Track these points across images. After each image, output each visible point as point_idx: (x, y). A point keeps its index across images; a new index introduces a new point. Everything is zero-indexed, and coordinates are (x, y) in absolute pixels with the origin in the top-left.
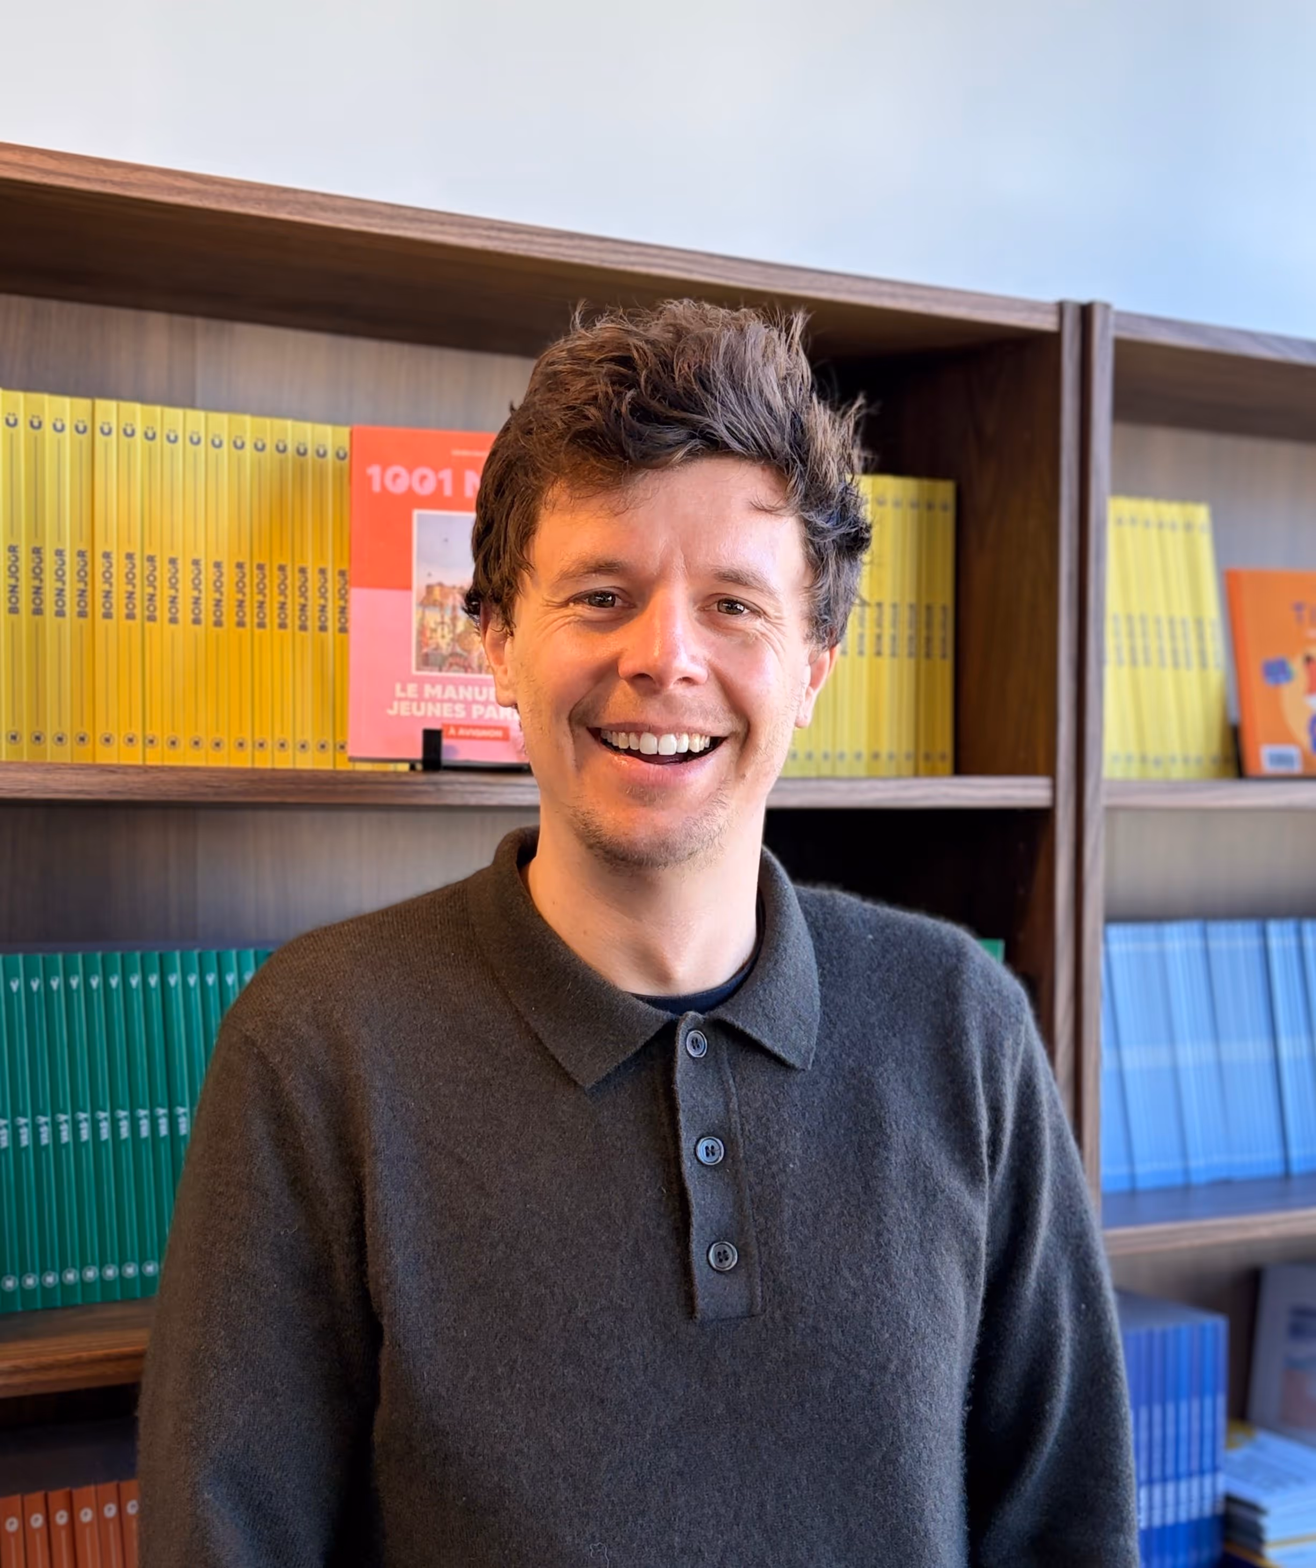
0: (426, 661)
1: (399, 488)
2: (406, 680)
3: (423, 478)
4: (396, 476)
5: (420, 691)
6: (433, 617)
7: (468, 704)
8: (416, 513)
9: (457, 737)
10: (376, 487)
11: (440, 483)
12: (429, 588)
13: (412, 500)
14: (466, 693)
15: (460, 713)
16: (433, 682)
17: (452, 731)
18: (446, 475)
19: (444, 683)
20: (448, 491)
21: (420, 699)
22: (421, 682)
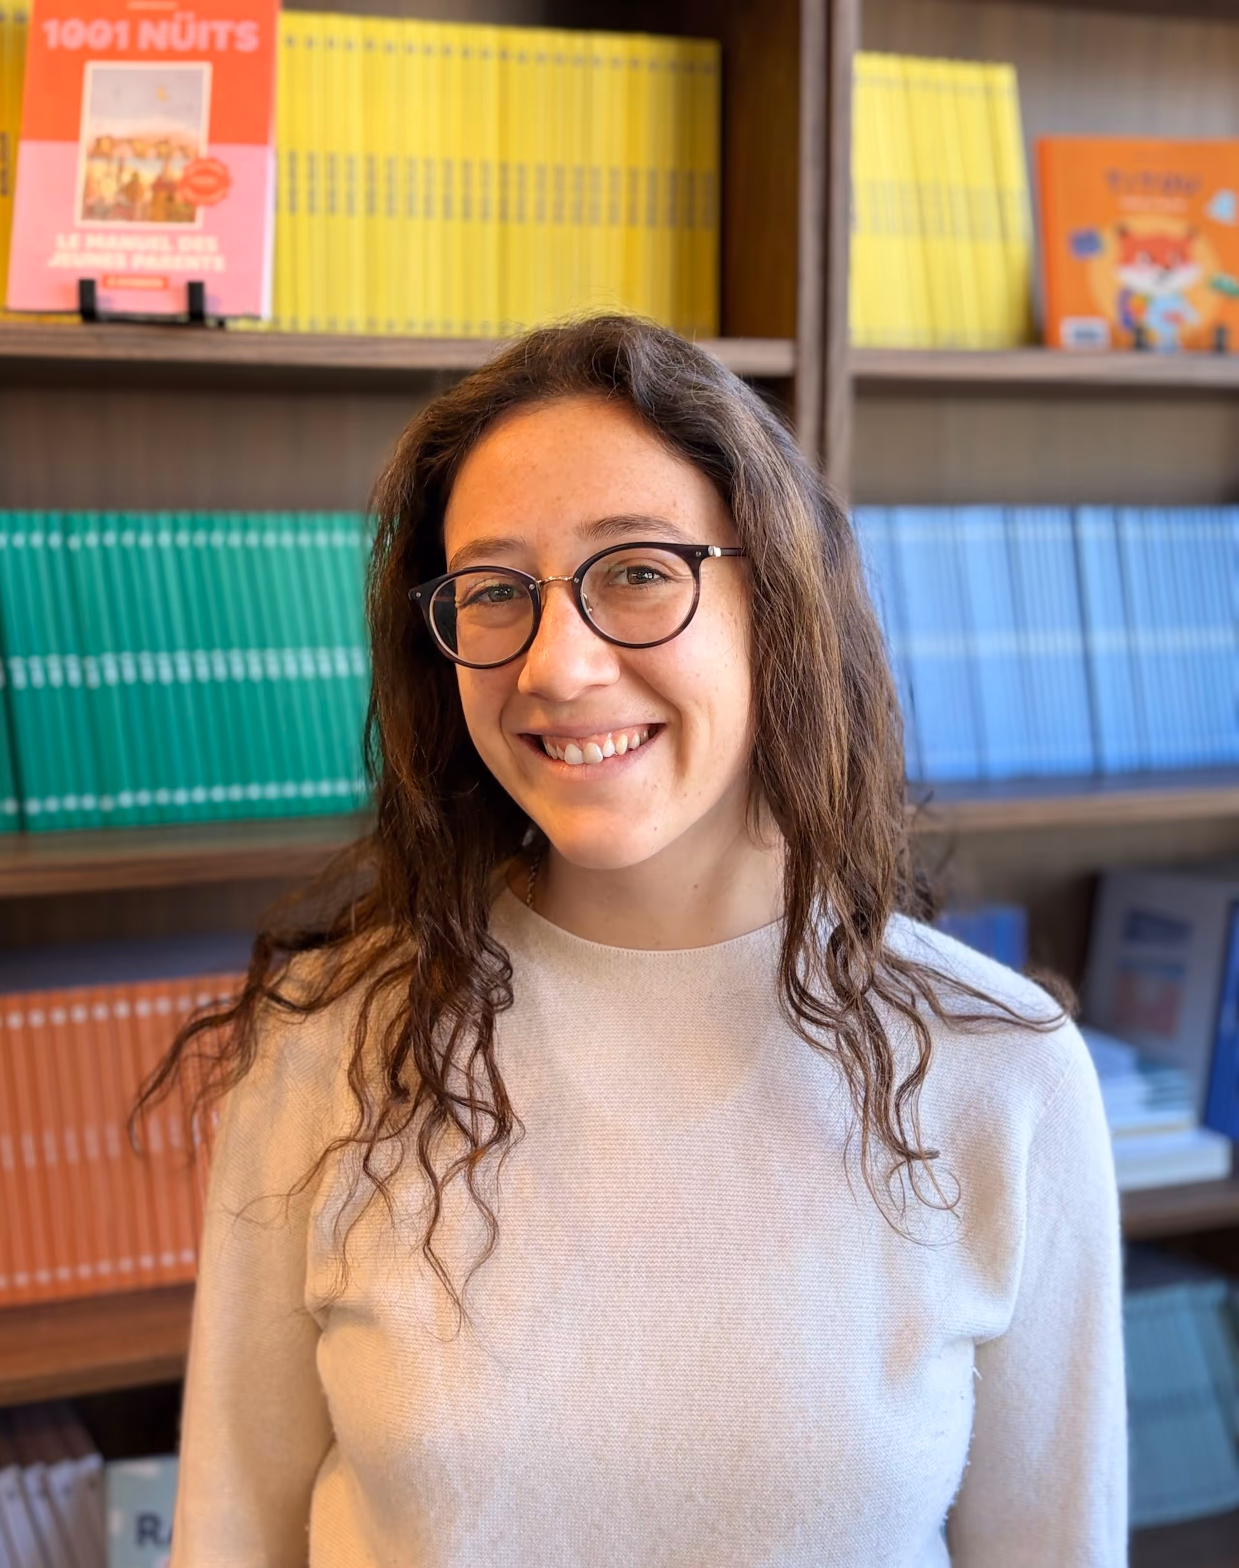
0: (90, 212)
1: (73, 43)
2: (69, 229)
3: (99, 32)
4: (72, 32)
5: (82, 242)
6: (100, 167)
7: (129, 254)
8: (92, 68)
9: (117, 287)
10: (52, 42)
11: (115, 37)
12: (98, 141)
13: (87, 53)
14: (128, 243)
15: (120, 263)
16: (95, 232)
17: (111, 282)
18: (123, 28)
19: (106, 232)
20: (123, 43)
21: (82, 249)
22: (84, 232)
